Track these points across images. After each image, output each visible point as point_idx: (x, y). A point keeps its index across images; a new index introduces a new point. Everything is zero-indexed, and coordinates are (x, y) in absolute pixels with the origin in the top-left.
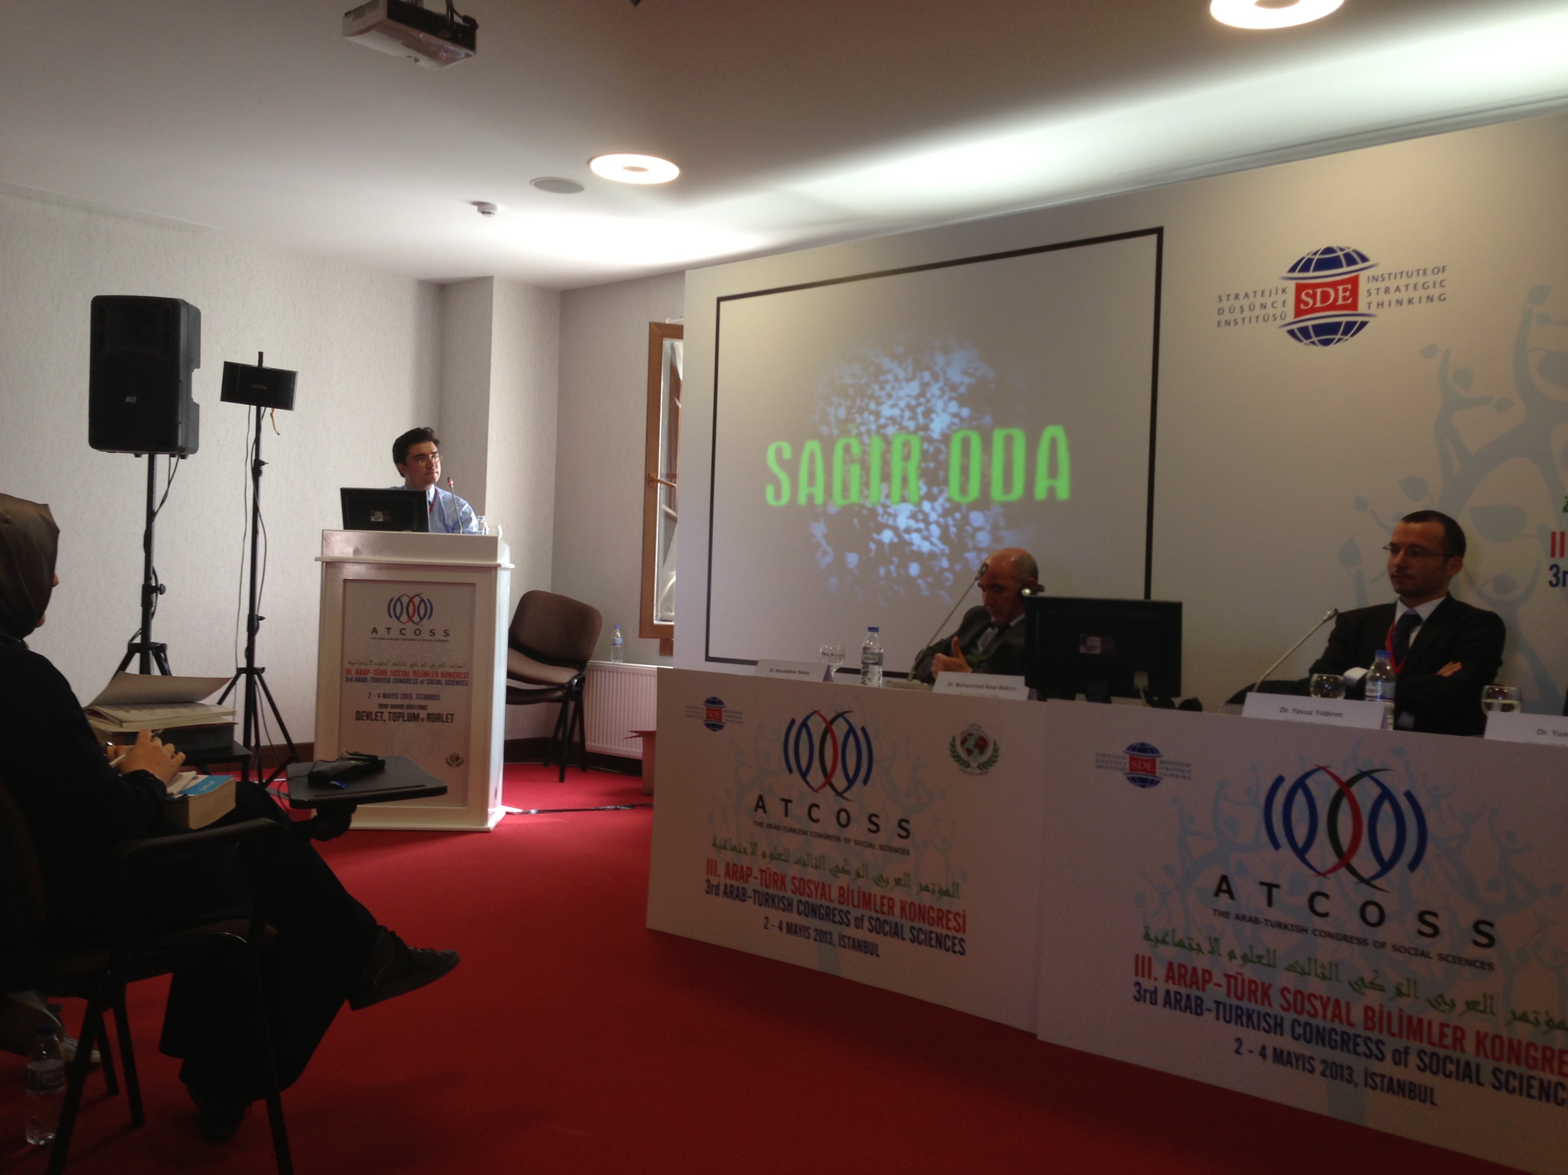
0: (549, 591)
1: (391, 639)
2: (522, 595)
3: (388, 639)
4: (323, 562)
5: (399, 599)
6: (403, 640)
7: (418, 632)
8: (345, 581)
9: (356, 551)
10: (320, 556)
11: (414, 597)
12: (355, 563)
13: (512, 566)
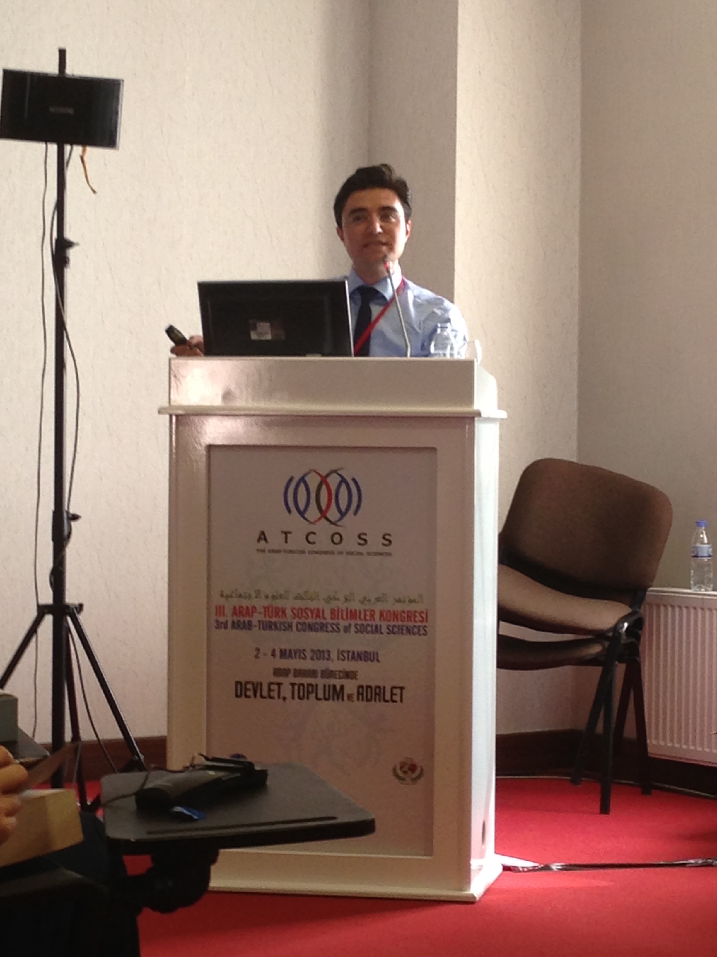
0: (574, 460)
1: (291, 552)
2: (523, 468)
3: (285, 551)
4: (171, 416)
5: (302, 479)
6: (310, 552)
7: (337, 538)
8: (210, 448)
9: (227, 395)
10: (166, 405)
11: (328, 475)
12: (227, 415)
13: (503, 415)
